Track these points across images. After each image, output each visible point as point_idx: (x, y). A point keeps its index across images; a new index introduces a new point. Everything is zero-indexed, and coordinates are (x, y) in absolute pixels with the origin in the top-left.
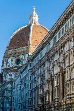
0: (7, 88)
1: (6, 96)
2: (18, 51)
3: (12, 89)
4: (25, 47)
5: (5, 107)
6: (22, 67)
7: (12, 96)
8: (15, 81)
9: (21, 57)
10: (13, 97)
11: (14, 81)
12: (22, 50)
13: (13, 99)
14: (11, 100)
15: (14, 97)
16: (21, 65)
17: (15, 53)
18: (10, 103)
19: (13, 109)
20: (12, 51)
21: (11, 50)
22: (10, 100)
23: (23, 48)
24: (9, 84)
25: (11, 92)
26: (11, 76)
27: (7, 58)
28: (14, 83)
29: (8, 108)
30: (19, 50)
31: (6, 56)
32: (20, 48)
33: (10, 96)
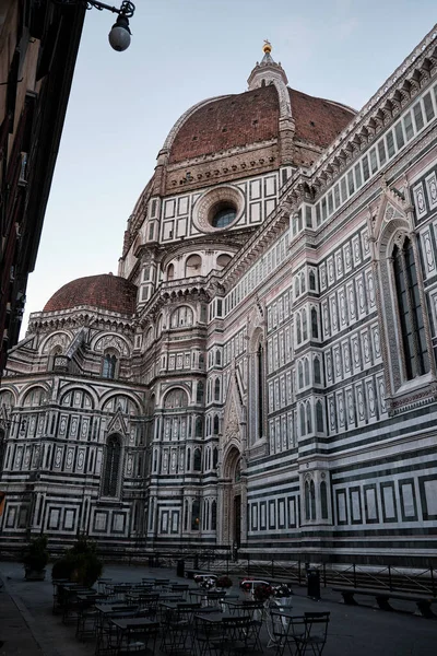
0: (169, 332)
1: (164, 378)
2: (220, 166)
3: (202, 335)
4: (259, 146)
5: (161, 443)
6: (248, 232)
7: (205, 376)
8: (223, 289)
9: (243, 187)
10: (212, 377)
11: (219, 286)
12: (247, 159)
13: (217, 390)
14: (198, 399)
15: (217, 381)
16: (241, 222)
17: (208, 175)
18: (194, 417)
19: (216, 451)
20: (189, 167)
21: (185, 164)
22: (192, 400)
23: (251, 147)
24: (183, 311)
25: (197, 353)
26: (197, 267)
27: (162, 198)
28: (220, 302)
29: (181, 446)
30: (226, 160)
31: (159, 191)
32: (234, 151)
33: (195, 375)
